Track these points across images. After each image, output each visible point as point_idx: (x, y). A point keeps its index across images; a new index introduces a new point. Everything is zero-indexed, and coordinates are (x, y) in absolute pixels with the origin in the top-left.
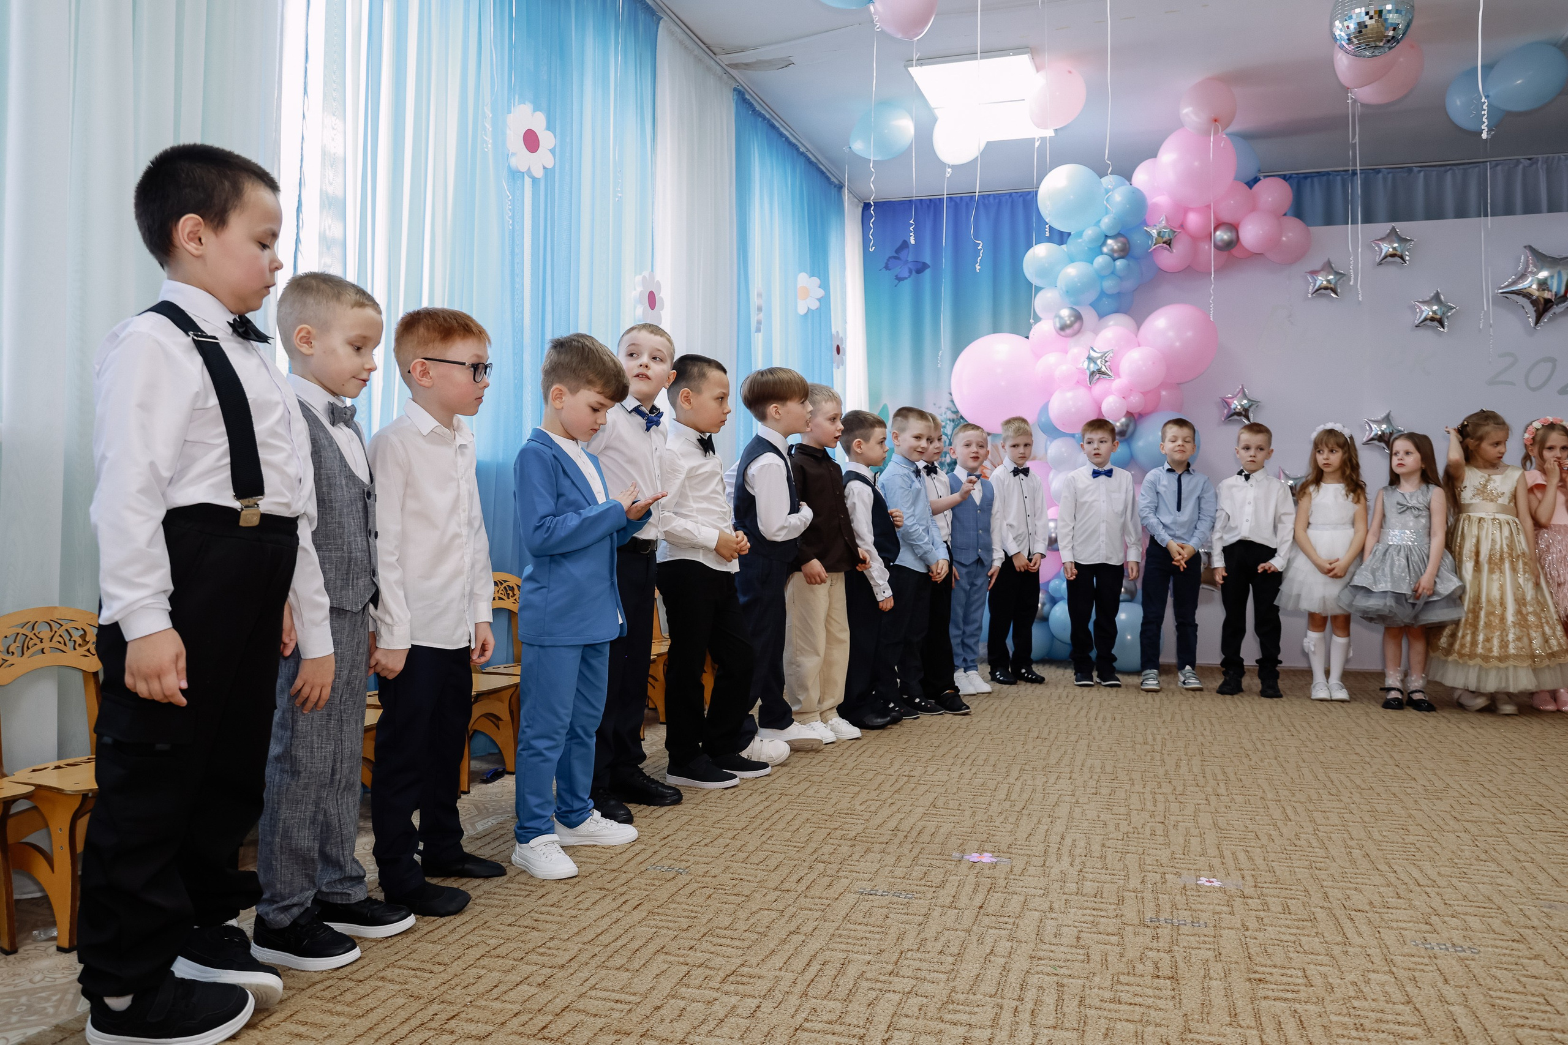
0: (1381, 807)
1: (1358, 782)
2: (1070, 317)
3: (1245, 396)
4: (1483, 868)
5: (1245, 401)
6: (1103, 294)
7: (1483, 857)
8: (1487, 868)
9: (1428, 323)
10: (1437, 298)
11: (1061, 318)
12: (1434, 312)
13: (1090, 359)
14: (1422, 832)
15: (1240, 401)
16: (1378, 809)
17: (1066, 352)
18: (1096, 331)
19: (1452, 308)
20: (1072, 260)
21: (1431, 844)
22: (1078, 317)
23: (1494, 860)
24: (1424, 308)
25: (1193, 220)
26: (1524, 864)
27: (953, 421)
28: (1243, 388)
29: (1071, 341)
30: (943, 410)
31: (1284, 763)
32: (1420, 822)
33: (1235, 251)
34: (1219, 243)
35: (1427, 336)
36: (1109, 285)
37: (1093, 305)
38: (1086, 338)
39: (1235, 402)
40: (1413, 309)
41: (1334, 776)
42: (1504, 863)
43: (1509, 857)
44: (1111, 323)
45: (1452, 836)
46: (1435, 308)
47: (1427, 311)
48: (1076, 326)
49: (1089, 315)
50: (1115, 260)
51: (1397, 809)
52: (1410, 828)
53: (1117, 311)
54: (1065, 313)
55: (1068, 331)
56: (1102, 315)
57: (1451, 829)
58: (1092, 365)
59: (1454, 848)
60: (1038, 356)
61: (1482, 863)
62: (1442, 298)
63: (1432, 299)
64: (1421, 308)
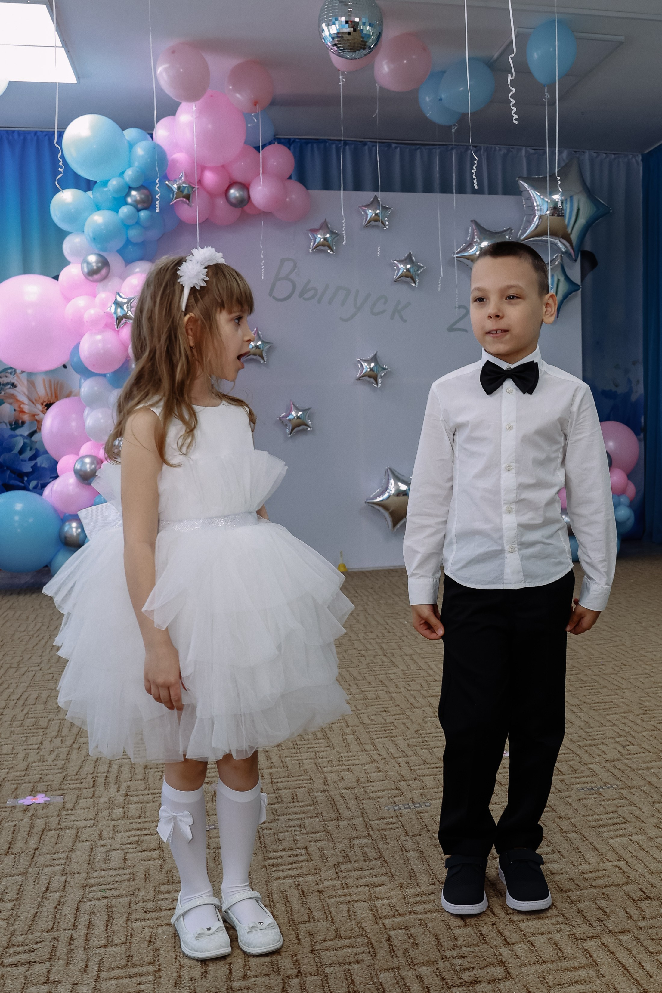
2: (97, 262)
6: (129, 242)
9: (404, 279)
10: (409, 259)
11: (88, 263)
12: (408, 270)
13: (118, 305)
17: (94, 296)
18: (123, 277)
19: (421, 267)
20: (97, 208)
22: (105, 263)
24: (401, 266)
29: (99, 286)
33: (247, 209)
34: (233, 201)
35: (403, 289)
36: (134, 234)
37: (120, 252)
38: (112, 283)
40: (391, 265)
44: (137, 270)
46: (409, 266)
47: (402, 268)
48: (104, 272)
49: (115, 261)
50: (139, 210)
53: (142, 258)
54: (93, 258)
55: (96, 277)
56: (128, 262)
58: (119, 310)
60: (68, 299)
62: (414, 258)
63: (406, 259)
64: (398, 267)
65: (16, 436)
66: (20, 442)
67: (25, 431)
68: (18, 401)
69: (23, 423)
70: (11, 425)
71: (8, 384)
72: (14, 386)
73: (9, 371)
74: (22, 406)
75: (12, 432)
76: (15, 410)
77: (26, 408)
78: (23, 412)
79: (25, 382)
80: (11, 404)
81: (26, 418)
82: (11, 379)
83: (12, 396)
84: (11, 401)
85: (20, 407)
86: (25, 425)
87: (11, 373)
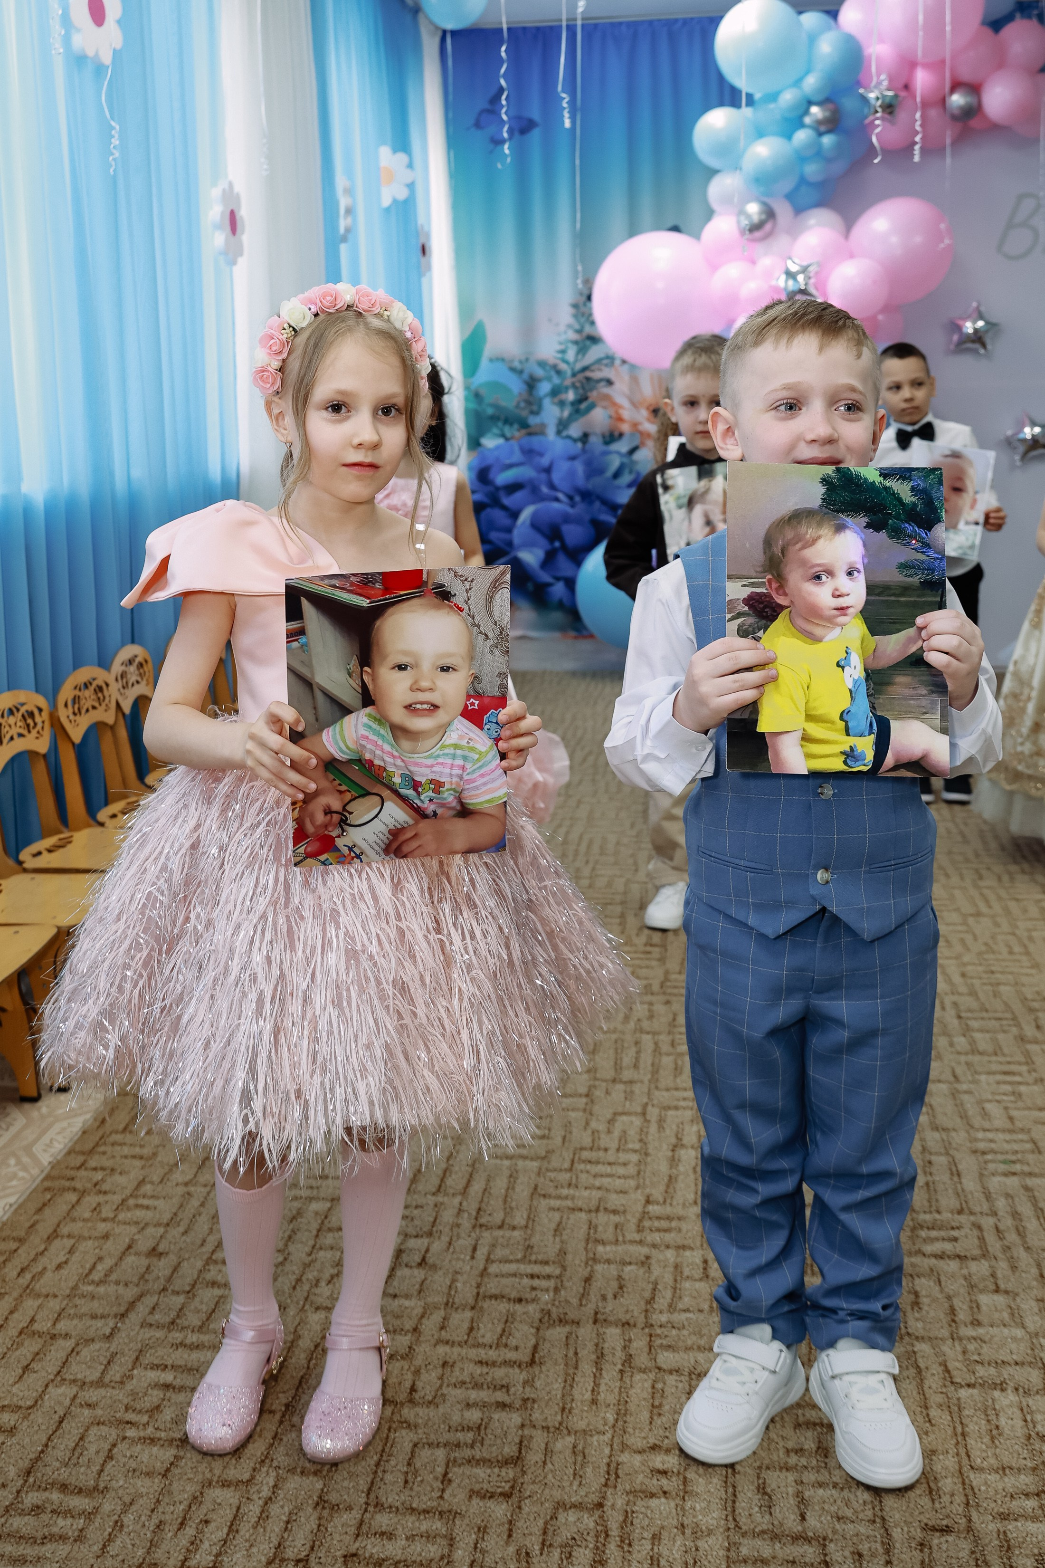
2: (760, 213)
3: (982, 316)
5: (981, 323)
6: (803, 181)
11: (748, 216)
13: (790, 275)
17: (753, 262)
18: (794, 233)
20: (760, 133)
22: (770, 214)
25: (922, 79)
27: (576, 343)
29: (760, 248)
30: (562, 328)
33: (974, 123)
34: (956, 112)
36: (812, 170)
37: (790, 197)
38: (781, 241)
39: (968, 324)
44: (812, 222)
48: (768, 227)
49: (783, 210)
50: (820, 134)
53: (820, 204)
54: (753, 209)
55: (758, 234)
56: (799, 210)
58: (791, 283)
60: (714, 267)
65: (610, 453)
66: (615, 463)
67: (623, 447)
68: (614, 404)
69: (621, 435)
70: (604, 437)
71: (601, 380)
72: (609, 382)
73: (605, 362)
74: (621, 411)
75: (604, 448)
76: (611, 417)
77: (626, 414)
78: (620, 419)
79: (626, 378)
80: (605, 408)
81: (625, 428)
82: (606, 373)
83: (607, 397)
84: (605, 403)
85: (617, 412)
86: (625, 439)
87: (606, 365)
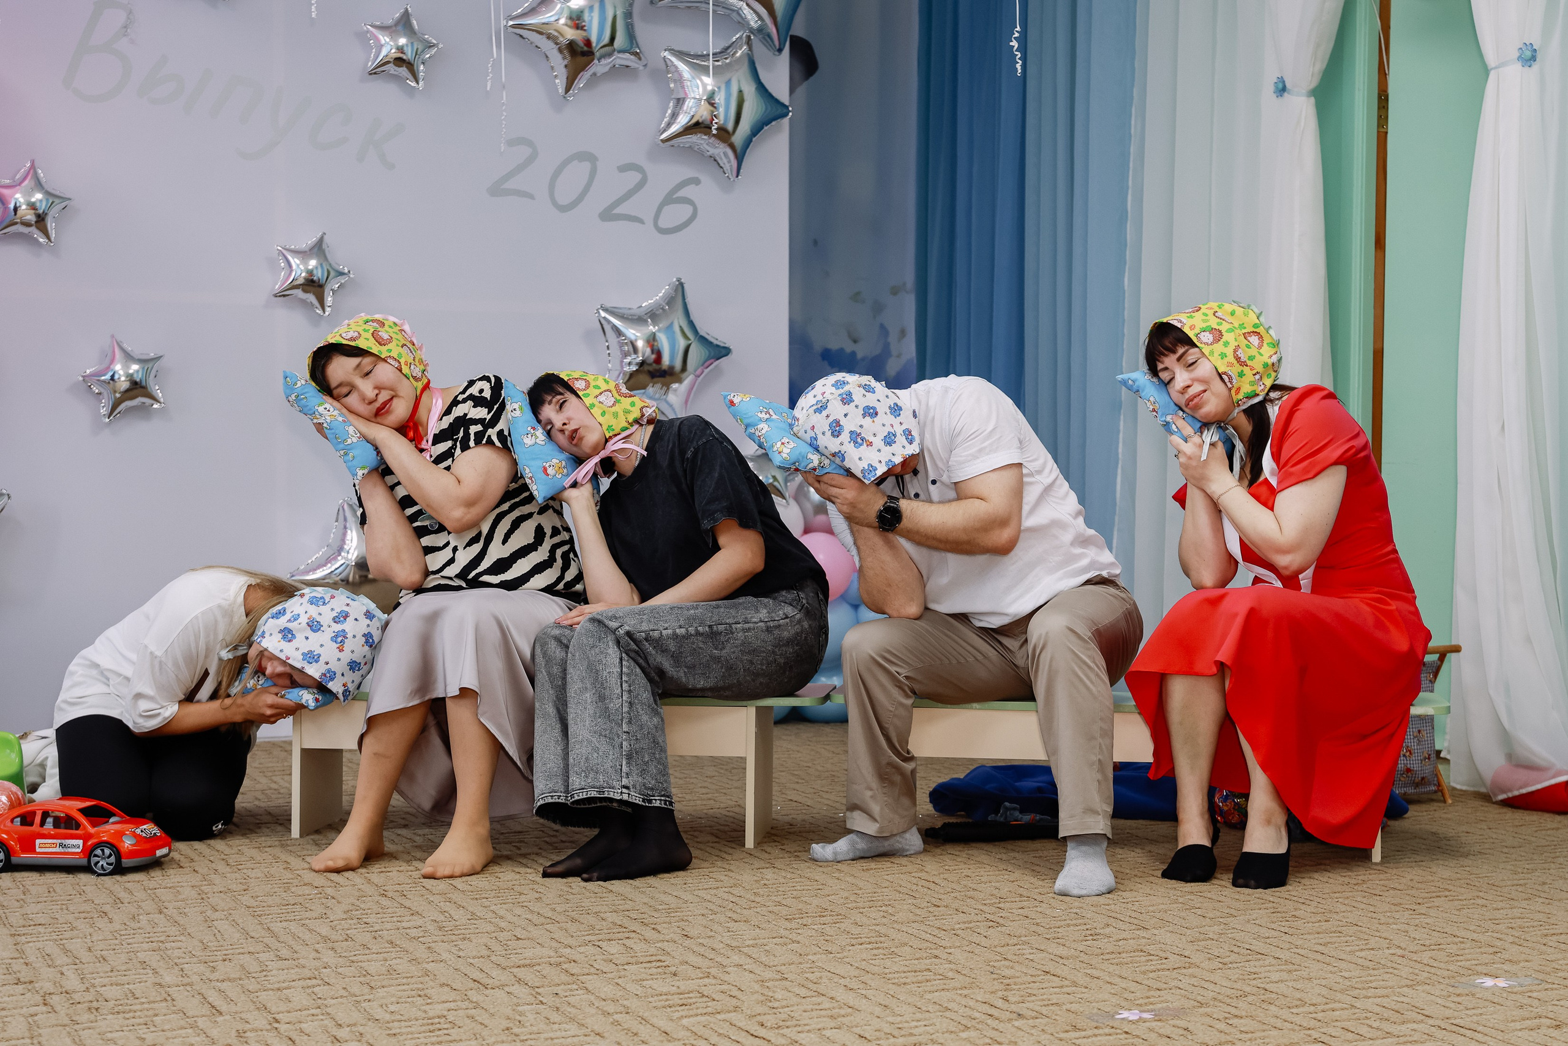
0: (374, 967)
1: (325, 930)
3: (39, 185)
4: (559, 1034)
5: (39, 196)
7: (555, 1017)
8: (564, 1034)
9: (391, 68)
10: (404, 24)
12: (401, 49)
14: (453, 995)
15: (29, 193)
16: (372, 971)
19: (431, 46)
21: (472, 1012)
23: (572, 1019)
24: (384, 39)
26: (616, 1017)
28: (33, 167)
31: (179, 918)
32: (443, 980)
35: (386, 92)
39: (19, 196)
40: (363, 38)
41: (277, 927)
42: (589, 1021)
43: (593, 1011)
45: (498, 993)
46: (402, 41)
47: (389, 45)
51: (402, 965)
52: (428, 992)
57: (498, 983)
59: (508, 1011)
61: (556, 1026)
62: (415, 23)
63: (397, 24)
64: (377, 40)
